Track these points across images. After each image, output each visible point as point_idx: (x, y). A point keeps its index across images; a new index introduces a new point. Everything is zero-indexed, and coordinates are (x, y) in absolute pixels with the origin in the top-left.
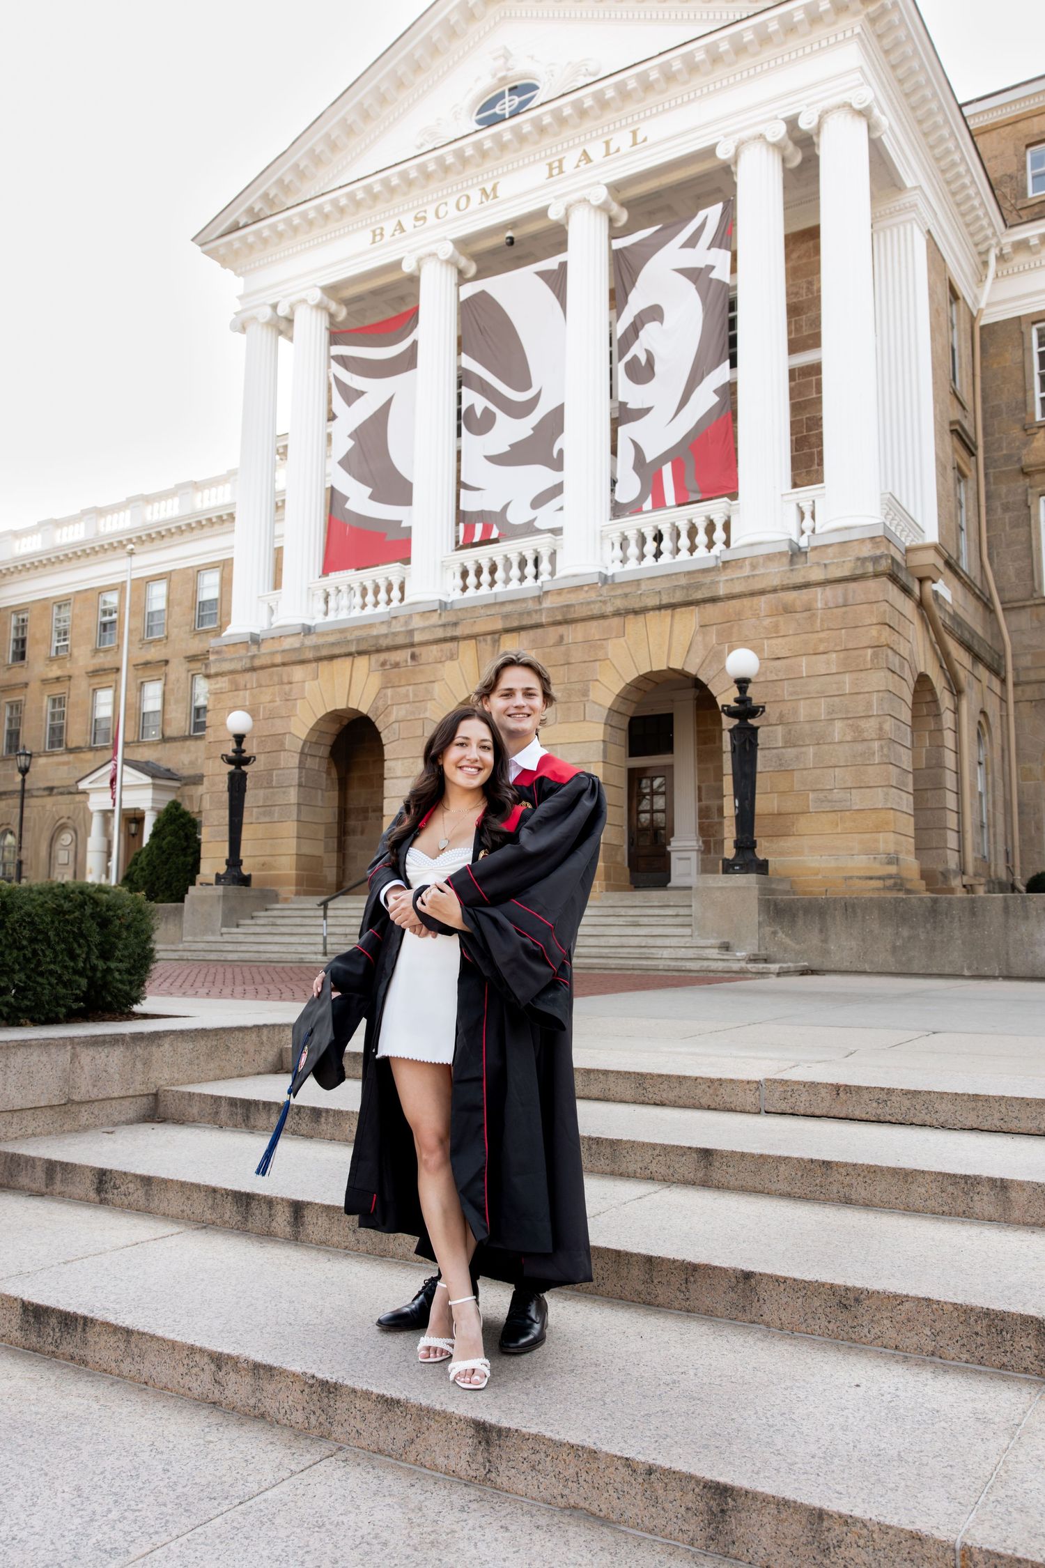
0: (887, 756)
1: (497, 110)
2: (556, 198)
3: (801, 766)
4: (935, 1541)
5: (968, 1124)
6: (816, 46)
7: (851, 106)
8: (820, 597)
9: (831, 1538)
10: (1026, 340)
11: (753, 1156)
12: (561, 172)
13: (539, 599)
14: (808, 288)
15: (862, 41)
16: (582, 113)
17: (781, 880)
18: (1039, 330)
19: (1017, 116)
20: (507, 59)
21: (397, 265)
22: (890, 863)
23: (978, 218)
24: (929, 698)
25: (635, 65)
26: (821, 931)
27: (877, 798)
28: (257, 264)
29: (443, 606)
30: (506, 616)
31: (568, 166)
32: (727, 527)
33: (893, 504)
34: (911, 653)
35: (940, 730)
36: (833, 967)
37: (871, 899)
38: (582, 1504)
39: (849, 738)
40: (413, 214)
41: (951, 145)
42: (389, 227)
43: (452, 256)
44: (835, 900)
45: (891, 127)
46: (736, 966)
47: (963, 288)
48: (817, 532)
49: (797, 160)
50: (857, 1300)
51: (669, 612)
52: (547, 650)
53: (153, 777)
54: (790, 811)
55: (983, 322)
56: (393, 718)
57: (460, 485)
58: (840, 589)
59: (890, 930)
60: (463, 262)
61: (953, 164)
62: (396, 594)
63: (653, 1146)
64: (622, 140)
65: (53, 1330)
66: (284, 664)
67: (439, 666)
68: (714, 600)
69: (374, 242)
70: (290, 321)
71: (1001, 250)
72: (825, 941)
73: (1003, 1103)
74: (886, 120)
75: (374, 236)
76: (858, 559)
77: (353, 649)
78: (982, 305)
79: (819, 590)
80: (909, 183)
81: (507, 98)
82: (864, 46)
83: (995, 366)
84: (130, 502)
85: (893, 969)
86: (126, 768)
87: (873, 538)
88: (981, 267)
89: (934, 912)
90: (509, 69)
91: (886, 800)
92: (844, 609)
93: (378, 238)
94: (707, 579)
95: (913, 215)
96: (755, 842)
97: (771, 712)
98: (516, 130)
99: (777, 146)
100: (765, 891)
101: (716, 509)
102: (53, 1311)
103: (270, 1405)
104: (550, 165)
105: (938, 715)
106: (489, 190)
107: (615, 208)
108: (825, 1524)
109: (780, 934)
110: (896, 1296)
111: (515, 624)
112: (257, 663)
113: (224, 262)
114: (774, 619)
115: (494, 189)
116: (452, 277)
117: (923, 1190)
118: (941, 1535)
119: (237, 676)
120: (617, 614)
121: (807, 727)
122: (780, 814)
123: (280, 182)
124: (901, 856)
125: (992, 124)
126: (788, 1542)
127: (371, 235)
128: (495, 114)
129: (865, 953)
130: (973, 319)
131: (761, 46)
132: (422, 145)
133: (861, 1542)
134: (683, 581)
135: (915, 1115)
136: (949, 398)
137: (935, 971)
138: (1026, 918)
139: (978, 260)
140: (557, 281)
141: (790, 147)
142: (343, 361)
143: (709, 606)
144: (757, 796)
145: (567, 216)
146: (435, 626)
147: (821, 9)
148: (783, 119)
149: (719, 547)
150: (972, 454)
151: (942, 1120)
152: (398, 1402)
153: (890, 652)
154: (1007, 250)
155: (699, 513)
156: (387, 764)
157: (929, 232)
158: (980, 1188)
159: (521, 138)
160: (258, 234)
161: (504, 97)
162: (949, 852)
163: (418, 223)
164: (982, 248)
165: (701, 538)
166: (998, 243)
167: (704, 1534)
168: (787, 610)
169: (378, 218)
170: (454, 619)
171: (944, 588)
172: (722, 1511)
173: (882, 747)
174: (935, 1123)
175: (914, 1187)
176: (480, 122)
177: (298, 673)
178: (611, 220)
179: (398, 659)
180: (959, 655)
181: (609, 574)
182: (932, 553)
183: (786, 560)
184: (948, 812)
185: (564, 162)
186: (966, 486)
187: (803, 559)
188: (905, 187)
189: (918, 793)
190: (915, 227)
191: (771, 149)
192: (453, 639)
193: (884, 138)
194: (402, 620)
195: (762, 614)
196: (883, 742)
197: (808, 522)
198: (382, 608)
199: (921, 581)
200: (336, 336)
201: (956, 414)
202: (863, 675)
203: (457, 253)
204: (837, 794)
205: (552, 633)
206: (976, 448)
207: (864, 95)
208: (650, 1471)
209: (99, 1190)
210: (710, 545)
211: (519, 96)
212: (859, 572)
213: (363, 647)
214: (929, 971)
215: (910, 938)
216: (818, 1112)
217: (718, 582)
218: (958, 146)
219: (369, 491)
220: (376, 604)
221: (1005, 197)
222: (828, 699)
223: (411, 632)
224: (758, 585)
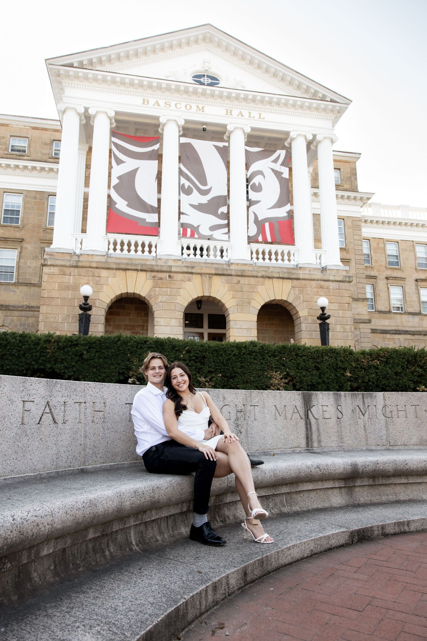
8: (332, 285)
12: (231, 115)
13: (229, 265)
20: (209, 65)
29: (183, 259)
30: (216, 269)
31: (234, 114)
32: (289, 255)
39: (342, 331)
42: (151, 101)
51: (282, 280)
52: (233, 285)
56: (159, 300)
57: (180, 213)
58: (337, 283)
64: (255, 114)
66: (97, 268)
67: (183, 282)
68: (298, 279)
69: (143, 104)
75: (144, 101)
76: (344, 276)
77: (139, 268)
79: (331, 283)
87: (346, 270)
90: (208, 69)
92: (339, 290)
93: (146, 103)
94: (294, 272)
104: (227, 110)
106: (200, 107)
111: (221, 272)
112: (80, 264)
114: (317, 289)
115: (203, 108)
116: (178, 132)
119: (65, 268)
120: (262, 277)
123: (99, 58)
127: (142, 100)
128: (200, 81)
132: (168, 77)
134: (285, 271)
142: (116, 144)
143: (295, 281)
145: (233, 131)
146: (182, 266)
148: (312, 134)
155: (284, 248)
156: (156, 320)
161: (205, 77)
163: (166, 106)
168: (321, 287)
170: (190, 265)
176: (195, 81)
177: (104, 273)
179: (162, 276)
181: (254, 262)
183: (320, 271)
185: (233, 112)
187: (325, 272)
191: (305, 141)
194: (163, 261)
195: (313, 287)
197: (318, 261)
198: (147, 254)
200: (114, 133)
205: (235, 279)
210: (289, 260)
211: (212, 80)
212: (344, 280)
213: (143, 268)
217: (300, 273)
219: (127, 203)
223: (171, 267)
224: (313, 277)
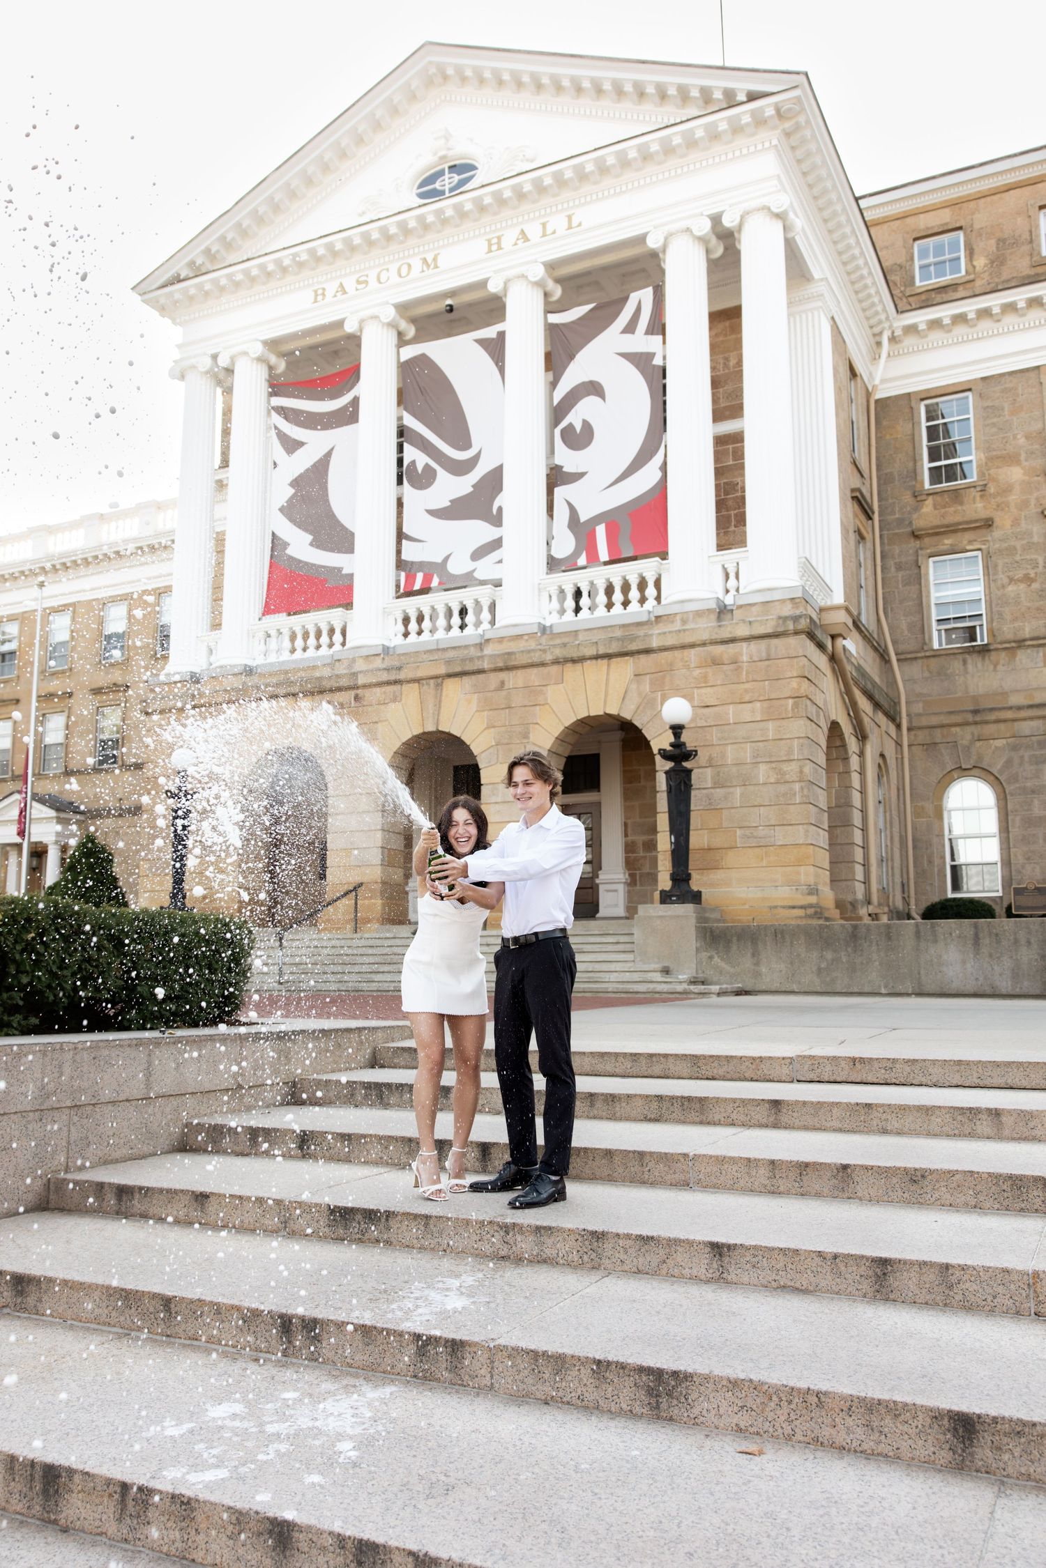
0: (808, 797)
2: (495, 272)
3: (729, 805)
4: (1017, 1271)
5: (955, 1083)
6: (737, 153)
7: (769, 209)
8: (745, 651)
9: (954, 1279)
10: (915, 415)
12: (500, 248)
13: (480, 646)
14: (725, 364)
15: (778, 151)
16: (521, 195)
17: (713, 910)
18: (927, 406)
19: (905, 212)
20: (447, 140)
21: (340, 324)
22: (810, 894)
23: (873, 305)
24: (838, 743)
25: (572, 157)
26: (753, 955)
27: (799, 835)
28: (197, 315)
29: (386, 650)
30: (448, 662)
31: (507, 243)
32: (658, 584)
33: (807, 567)
34: (825, 702)
35: (848, 772)
36: (764, 988)
37: (798, 926)
38: (789, 1284)
39: (772, 780)
40: (356, 276)
41: (852, 241)
42: (332, 288)
43: (394, 320)
44: (766, 927)
45: (803, 230)
46: (680, 988)
47: (860, 368)
48: (741, 591)
49: (720, 251)
50: (923, 1176)
51: (605, 661)
52: (489, 694)
53: (58, 810)
54: (718, 846)
55: (879, 395)
57: (400, 536)
58: (763, 644)
59: (815, 955)
60: (403, 325)
61: (854, 258)
62: (338, 637)
64: (558, 223)
65: (359, 1223)
67: (382, 707)
68: (647, 651)
69: (316, 301)
70: (230, 371)
71: (893, 332)
72: (757, 964)
73: (980, 1065)
74: (799, 222)
75: (316, 295)
76: (780, 618)
77: (297, 689)
78: (877, 382)
79: (744, 645)
80: (816, 275)
81: (447, 175)
82: (780, 156)
83: (888, 437)
84: (32, 532)
85: (819, 989)
86: (35, 804)
87: (792, 599)
88: (875, 346)
89: (854, 937)
90: (449, 149)
91: (807, 836)
92: (767, 662)
93: (320, 298)
94: (641, 632)
95: (820, 304)
96: (689, 875)
97: (702, 756)
98: (458, 208)
99: (702, 240)
100: (701, 919)
101: (648, 567)
102: (358, 1209)
103: (549, 1252)
104: (489, 241)
105: (846, 759)
106: (430, 260)
107: (551, 285)
108: (950, 1272)
109: (716, 959)
110: (949, 1172)
111: (458, 669)
112: (198, 701)
113: (162, 310)
114: (703, 670)
115: (435, 259)
116: (392, 338)
117: (940, 1120)
118: (1020, 1267)
120: (556, 662)
121: (734, 769)
122: (710, 849)
123: (222, 239)
124: (820, 887)
125: (884, 218)
126: (927, 1286)
127: (313, 294)
128: (435, 189)
129: (793, 975)
130: (868, 394)
131: (687, 148)
132: (364, 213)
133: (973, 1279)
134: (618, 633)
135: (914, 1078)
136: (851, 467)
137: (856, 990)
138: (935, 941)
139: (873, 341)
140: (496, 349)
141: (714, 240)
142: (281, 411)
143: (643, 657)
144: (691, 833)
145: (505, 290)
146: (380, 670)
147: (743, 122)
148: (708, 216)
149: (650, 604)
150: (870, 518)
151: (934, 1080)
152: (652, 1238)
153: (809, 702)
154: (898, 333)
155: (632, 571)
156: (330, 801)
157: (833, 318)
158: (980, 1116)
159: (462, 214)
160: (200, 287)
161: (444, 175)
162: (857, 883)
163: (360, 287)
164: (877, 330)
165: (634, 594)
166: (891, 327)
167: (873, 1289)
168: (716, 662)
169: (320, 279)
170: (397, 664)
171: (852, 645)
172: (884, 1274)
173: (802, 789)
174: (929, 1083)
175: (933, 1118)
176: (422, 196)
178: (546, 295)
179: (342, 700)
180: (864, 704)
181: (548, 624)
182: (843, 613)
183: (713, 617)
184: (856, 847)
185: (503, 239)
186: (864, 547)
187: (729, 616)
188: (813, 278)
189: (832, 829)
190: (822, 314)
191: (696, 242)
192: (396, 682)
193: (797, 238)
194: (346, 663)
195: (693, 665)
196: (803, 784)
197: (732, 583)
198: (324, 651)
199: (833, 637)
200: (277, 387)
201: (856, 482)
202: (784, 723)
203: (398, 317)
204: (762, 832)
205: (494, 678)
206: (873, 513)
207: (782, 201)
208: (835, 1257)
209: (301, 1148)
210: (643, 600)
211: (459, 175)
212: (781, 629)
213: (306, 688)
214: (851, 990)
215: (833, 960)
216: (839, 1079)
217: (652, 635)
218: (858, 242)
219: (310, 538)
220: (318, 647)
221: (895, 284)
222: (753, 744)
223: (355, 675)
224: (689, 639)
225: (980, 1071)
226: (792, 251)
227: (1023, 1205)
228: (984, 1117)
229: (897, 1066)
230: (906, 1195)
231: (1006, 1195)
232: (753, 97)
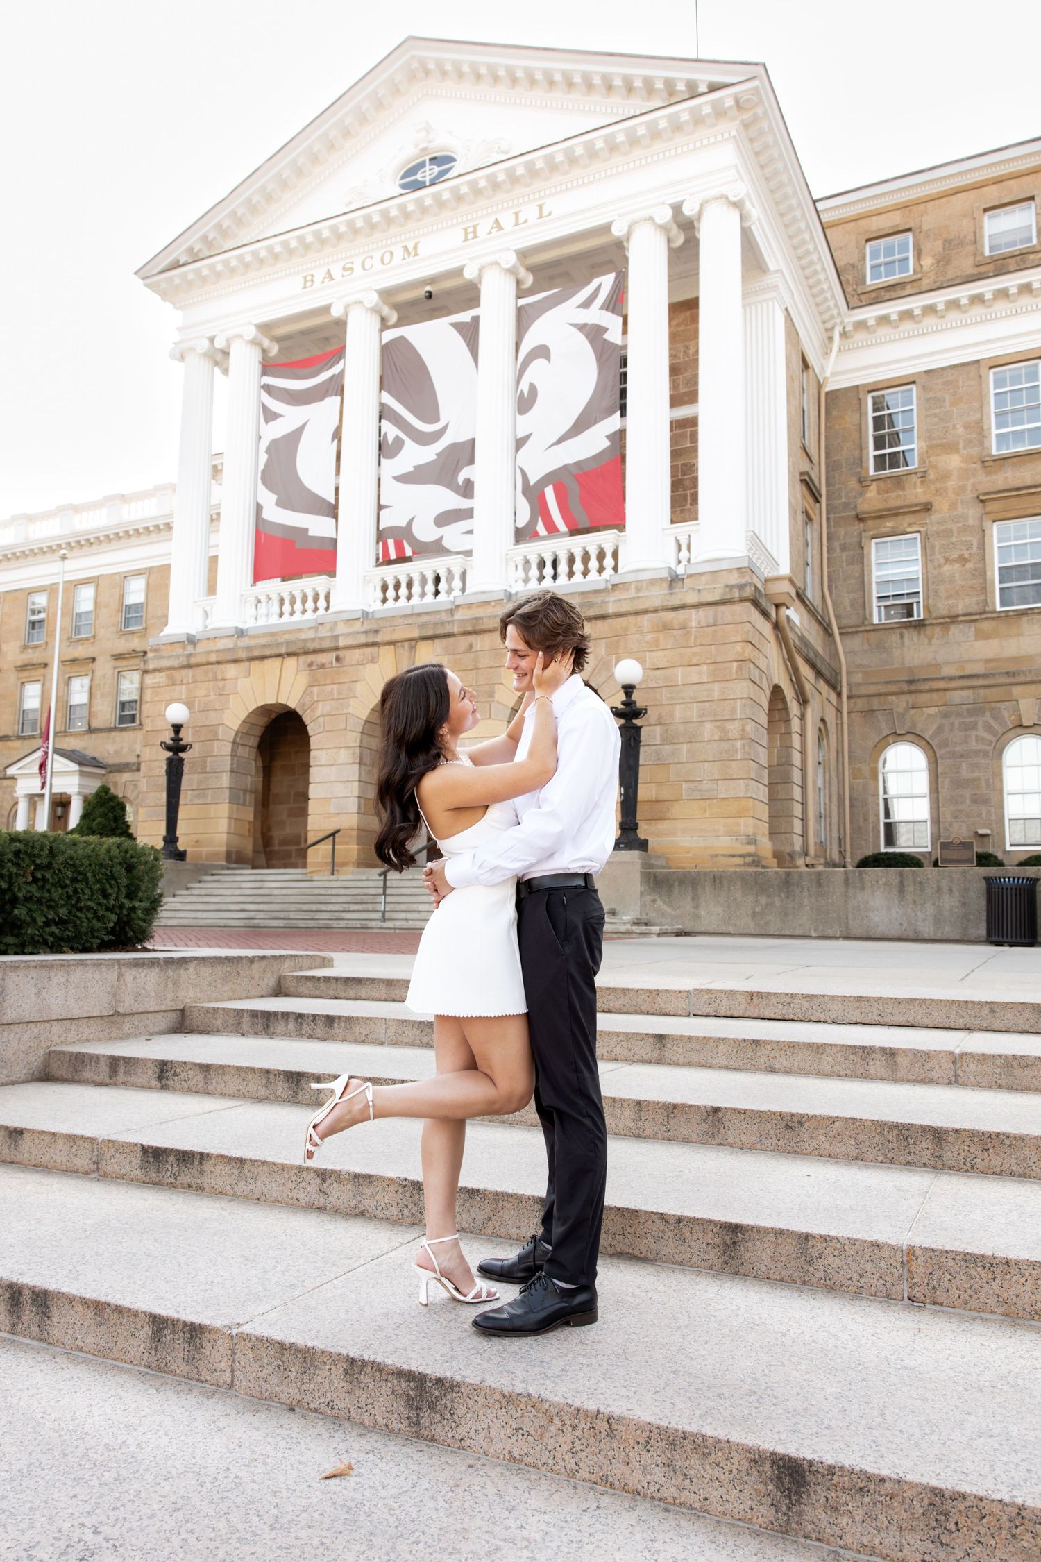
0: (749, 754)
1: (419, 177)
2: (471, 259)
3: (676, 761)
4: (889, 1246)
5: (854, 1020)
6: (698, 144)
7: (727, 198)
8: (695, 617)
9: (814, 1252)
10: (863, 406)
11: (698, 1038)
12: (475, 237)
13: (451, 612)
14: (685, 352)
15: (736, 142)
16: (495, 186)
17: (659, 857)
18: (873, 398)
19: (859, 214)
20: (428, 133)
21: (326, 309)
22: (749, 843)
23: (826, 300)
24: (781, 706)
25: (543, 147)
26: (693, 899)
27: (739, 788)
28: (195, 300)
29: (365, 615)
30: (422, 626)
31: (482, 232)
32: (615, 555)
33: (755, 540)
34: (768, 665)
35: (789, 733)
36: (702, 929)
37: (736, 872)
38: (627, 1250)
39: (716, 738)
40: (343, 263)
41: (807, 236)
42: (319, 275)
43: (377, 305)
44: (705, 874)
45: (759, 218)
46: (623, 928)
47: (811, 360)
48: (692, 561)
49: (679, 241)
50: (800, 1123)
52: (458, 656)
53: (80, 764)
54: (665, 798)
55: (829, 388)
56: (318, 713)
57: (380, 506)
58: (711, 611)
59: (750, 899)
60: (386, 311)
61: (808, 253)
62: (322, 603)
63: (618, 1034)
64: (530, 212)
65: (172, 1165)
66: (218, 663)
67: (361, 667)
68: (604, 617)
69: (305, 287)
70: (226, 353)
71: (844, 328)
72: (696, 907)
73: (880, 1002)
74: (755, 212)
75: (306, 281)
76: (727, 586)
77: (283, 650)
78: (828, 374)
79: (693, 611)
80: (772, 266)
81: (428, 167)
82: (739, 147)
83: (837, 427)
84: (60, 510)
85: (753, 931)
86: (56, 757)
87: (739, 569)
88: (827, 341)
89: (787, 883)
90: (430, 142)
91: (746, 790)
92: (714, 628)
93: (309, 284)
94: (599, 599)
95: (774, 294)
96: (637, 825)
97: (652, 715)
98: (436, 197)
99: (664, 228)
100: (646, 865)
101: (606, 539)
102: (172, 1150)
103: (368, 1205)
104: (466, 230)
105: (787, 721)
106: (410, 248)
107: (522, 272)
108: (810, 1243)
109: (659, 902)
110: (829, 1118)
111: (430, 633)
112: (193, 661)
113: (164, 295)
114: (655, 635)
115: (415, 247)
116: (376, 323)
117: (831, 1059)
118: (892, 1242)
119: (174, 672)
121: (681, 728)
122: (657, 801)
123: (219, 226)
124: (759, 838)
125: (839, 220)
126: (783, 1259)
127: (302, 280)
128: (416, 181)
129: (729, 918)
130: (820, 386)
131: (652, 139)
132: (350, 203)
133: (836, 1253)
135: (812, 1014)
136: (800, 453)
137: (788, 933)
138: (863, 888)
139: (825, 335)
140: (470, 333)
141: (675, 229)
142: (272, 391)
143: (599, 622)
144: (639, 786)
145: (480, 276)
146: (358, 633)
147: (704, 113)
148: (670, 205)
149: (608, 572)
150: (817, 501)
151: (833, 1017)
153: (752, 666)
154: (849, 328)
155: (591, 542)
156: (312, 754)
157: (787, 310)
158: (874, 1055)
159: (440, 204)
160: (197, 272)
161: (425, 166)
162: (795, 836)
163: (345, 273)
164: (829, 325)
165: (594, 564)
166: (842, 322)
167: (721, 1260)
168: (667, 627)
169: (309, 266)
170: (374, 627)
171: (794, 614)
172: (734, 1243)
173: (744, 746)
174: (828, 1019)
175: (824, 1057)
176: (403, 186)
177: (231, 671)
178: (518, 282)
179: (324, 661)
180: (806, 671)
181: (513, 592)
182: (787, 583)
183: (666, 585)
184: (795, 803)
185: (478, 227)
186: (812, 528)
187: (680, 584)
188: (769, 270)
189: (771, 785)
190: (776, 304)
191: (658, 230)
192: (374, 644)
193: (753, 228)
194: (328, 627)
195: (645, 630)
196: (745, 741)
197: (684, 554)
198: (309, 615)
199: (777, 606)
200: (268, 367)
201: (805, 466)
202: (729, 684)
203: (381, 303)
204: (706, 785)
205: (463, 642)
206: (821, 496)
207: (740, 189)
208: (679, 1220)
209: (160, 1078)
210: (601, 570)
211: (439, 166)
212: (727, 597)
213: (291, 650)
214: (782, 933)
215: (767, 904)
216: (736, 1015)
217: (608, 602)
218: (812, 237)
219: (277, 499)
220: (304, 611)
221: (848, 282)
222: (699, 704)
223: (336, 637)
224: (642, 606)
225: (881, 1008)
226: (749, 242)
227: (910, 1158)
228: (878, 1056)
229: (795, 1001)
230: (780, 1143)
231: (891, 1145)
232: (713, 88)
